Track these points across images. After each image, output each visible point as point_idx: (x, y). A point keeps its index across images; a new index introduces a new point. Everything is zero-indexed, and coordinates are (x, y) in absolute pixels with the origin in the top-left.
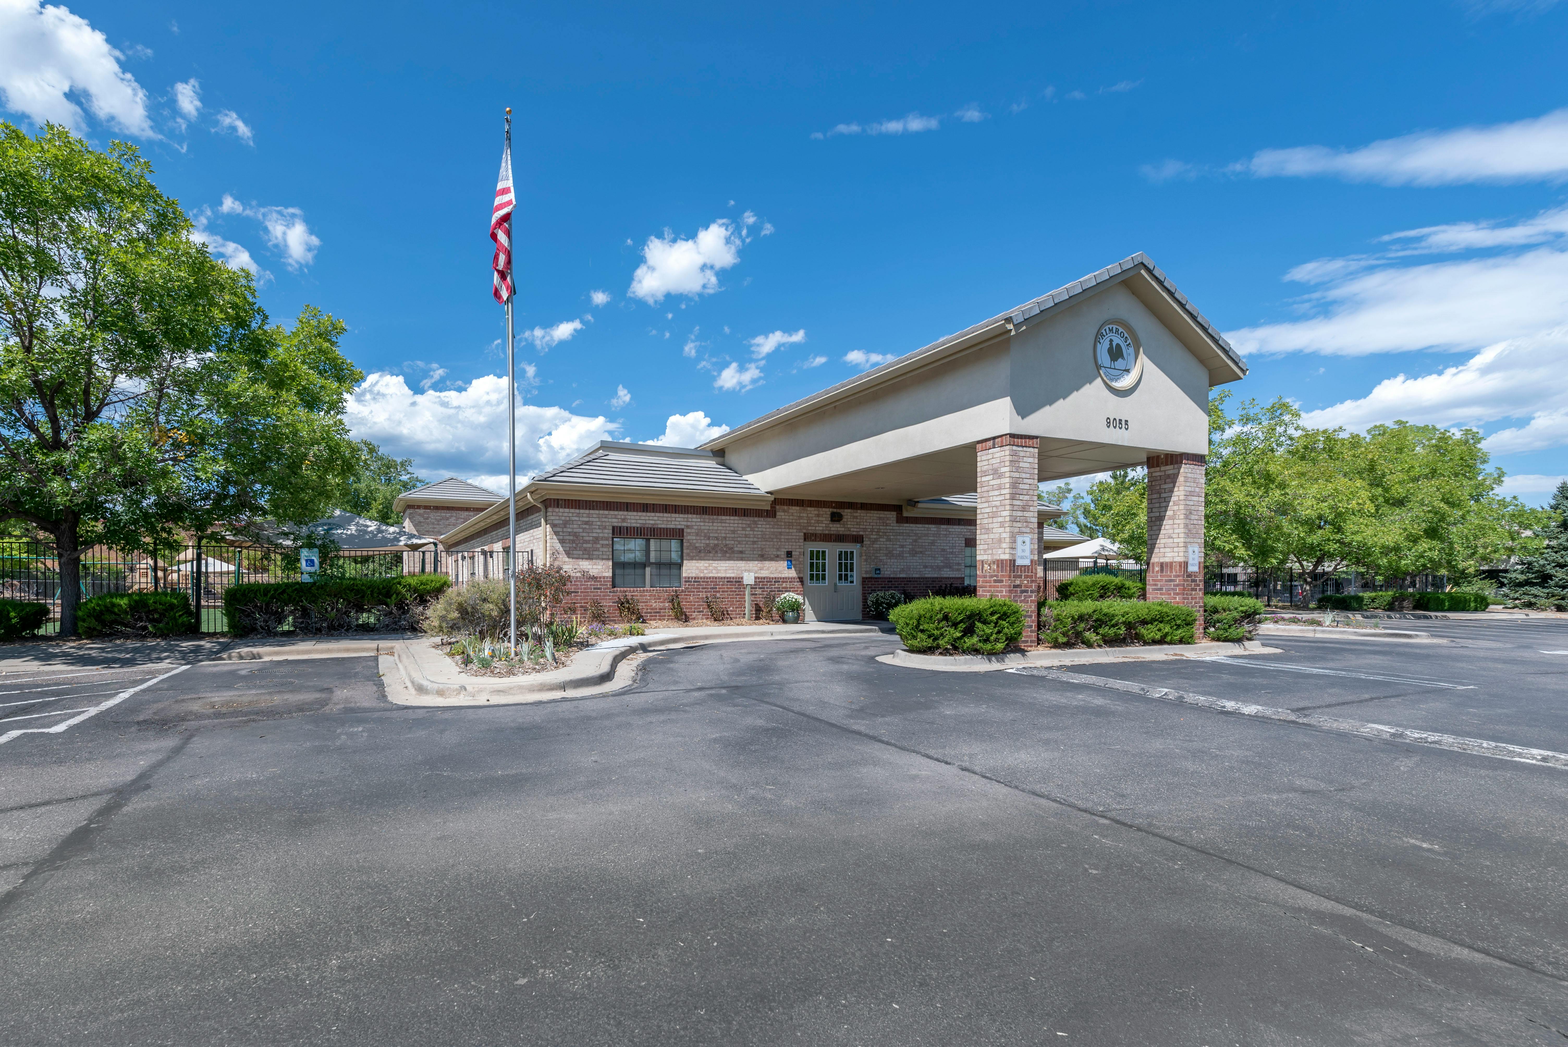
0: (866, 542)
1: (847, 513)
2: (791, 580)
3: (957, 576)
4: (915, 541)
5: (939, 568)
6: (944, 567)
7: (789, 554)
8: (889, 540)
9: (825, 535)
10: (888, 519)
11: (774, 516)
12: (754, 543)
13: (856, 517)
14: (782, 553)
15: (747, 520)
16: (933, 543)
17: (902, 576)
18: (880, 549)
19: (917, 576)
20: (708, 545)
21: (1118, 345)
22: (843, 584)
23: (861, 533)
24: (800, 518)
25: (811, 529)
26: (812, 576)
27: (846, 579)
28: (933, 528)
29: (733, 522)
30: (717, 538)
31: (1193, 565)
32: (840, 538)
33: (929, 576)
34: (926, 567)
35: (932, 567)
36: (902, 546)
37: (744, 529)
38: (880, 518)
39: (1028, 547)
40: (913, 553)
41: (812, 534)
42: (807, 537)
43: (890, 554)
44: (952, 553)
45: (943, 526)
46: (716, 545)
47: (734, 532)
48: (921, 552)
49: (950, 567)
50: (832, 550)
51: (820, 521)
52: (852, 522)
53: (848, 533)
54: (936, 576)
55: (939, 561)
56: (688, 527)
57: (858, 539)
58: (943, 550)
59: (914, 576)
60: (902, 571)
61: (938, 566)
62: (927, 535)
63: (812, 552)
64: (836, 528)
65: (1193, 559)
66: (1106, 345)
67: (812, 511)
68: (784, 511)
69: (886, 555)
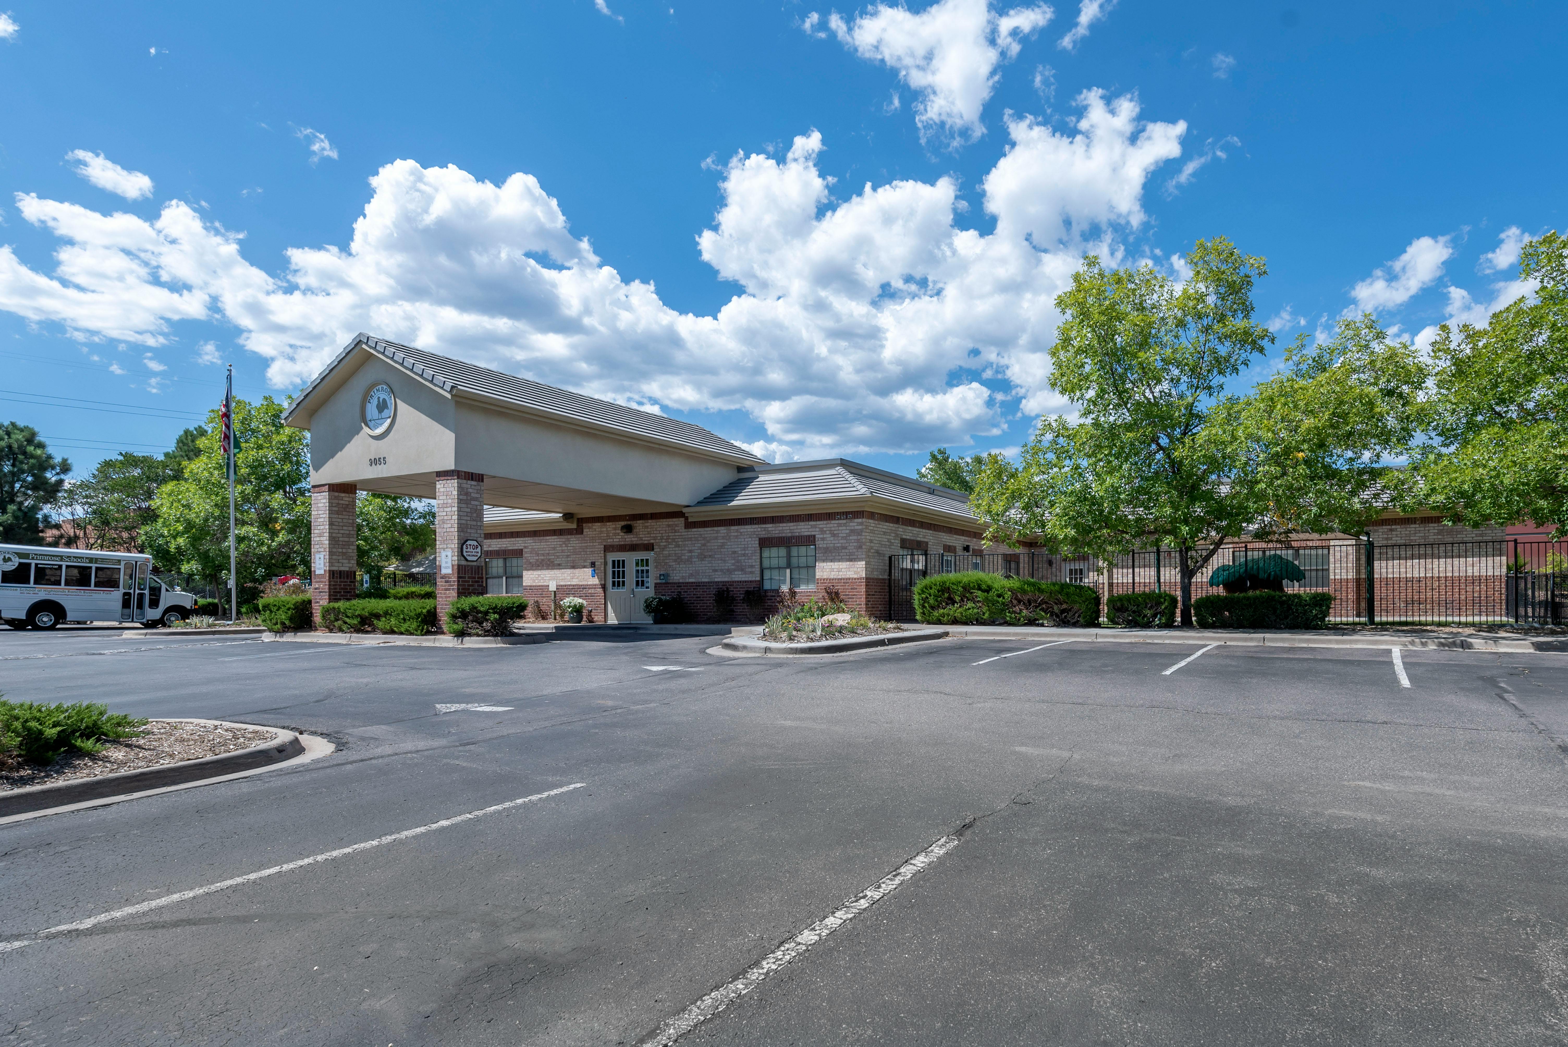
0: (657, 549)
1: (639, 525)
2: (594, 587)
3: (750, 579)
4: (704, 545)
5: (730, 571)
6: (735, 570)
7: (593, 565)
8: (678, 546)
9: (621, 545)
10: (676, 525)
11: (582, 533)
12: (568, 556)
13: (647, 527)
14: (588, 563)
15: (563, 538)
16: (722, 546)
17: (691, 580)
18: (669, 555)
19: (706, 580)
20: (537, 560)
21: (384, 400)
22: (639, 589)
23: (652, 541)
24: (601, 532)
25: (610, 542)
26: (614, 583)
27: (643, 585)
28: (722, 530)
29: (553, 540)
30: (543, 555)
31: (446, 568)
32: (633, 548)
33: (719, 580)
34: (715, 571)
35: (722, 570)
36: (690, 551)
37: (561, 546)
38: (669, 526)
39: (322, 562)
40: (702, 557)
41: (610, 546)
42: (607, 549)
43: (679, 560)
44: (744, 555)
45: (733, 528)
46: (543, 560)
47: (554, 549)
48: (710, 556)
49: (742, 570)
50: (631, 559)
51: (613, 533)
52: (643, 532)
53: (641, 542)
54: (726, 579)
55: (729, 564)
56: (525, 547)
57: (649, 547)
58: (734, 552)
59: (704, 580)
60: (691, 575)
61: (728, 570)
62: (716, 538)
63: (614, 562)
64: (630, 539)
65: (446, 563)
66: (375, 402)
67: (610, 526)
68: (589, 528)
69: (675, 561)
